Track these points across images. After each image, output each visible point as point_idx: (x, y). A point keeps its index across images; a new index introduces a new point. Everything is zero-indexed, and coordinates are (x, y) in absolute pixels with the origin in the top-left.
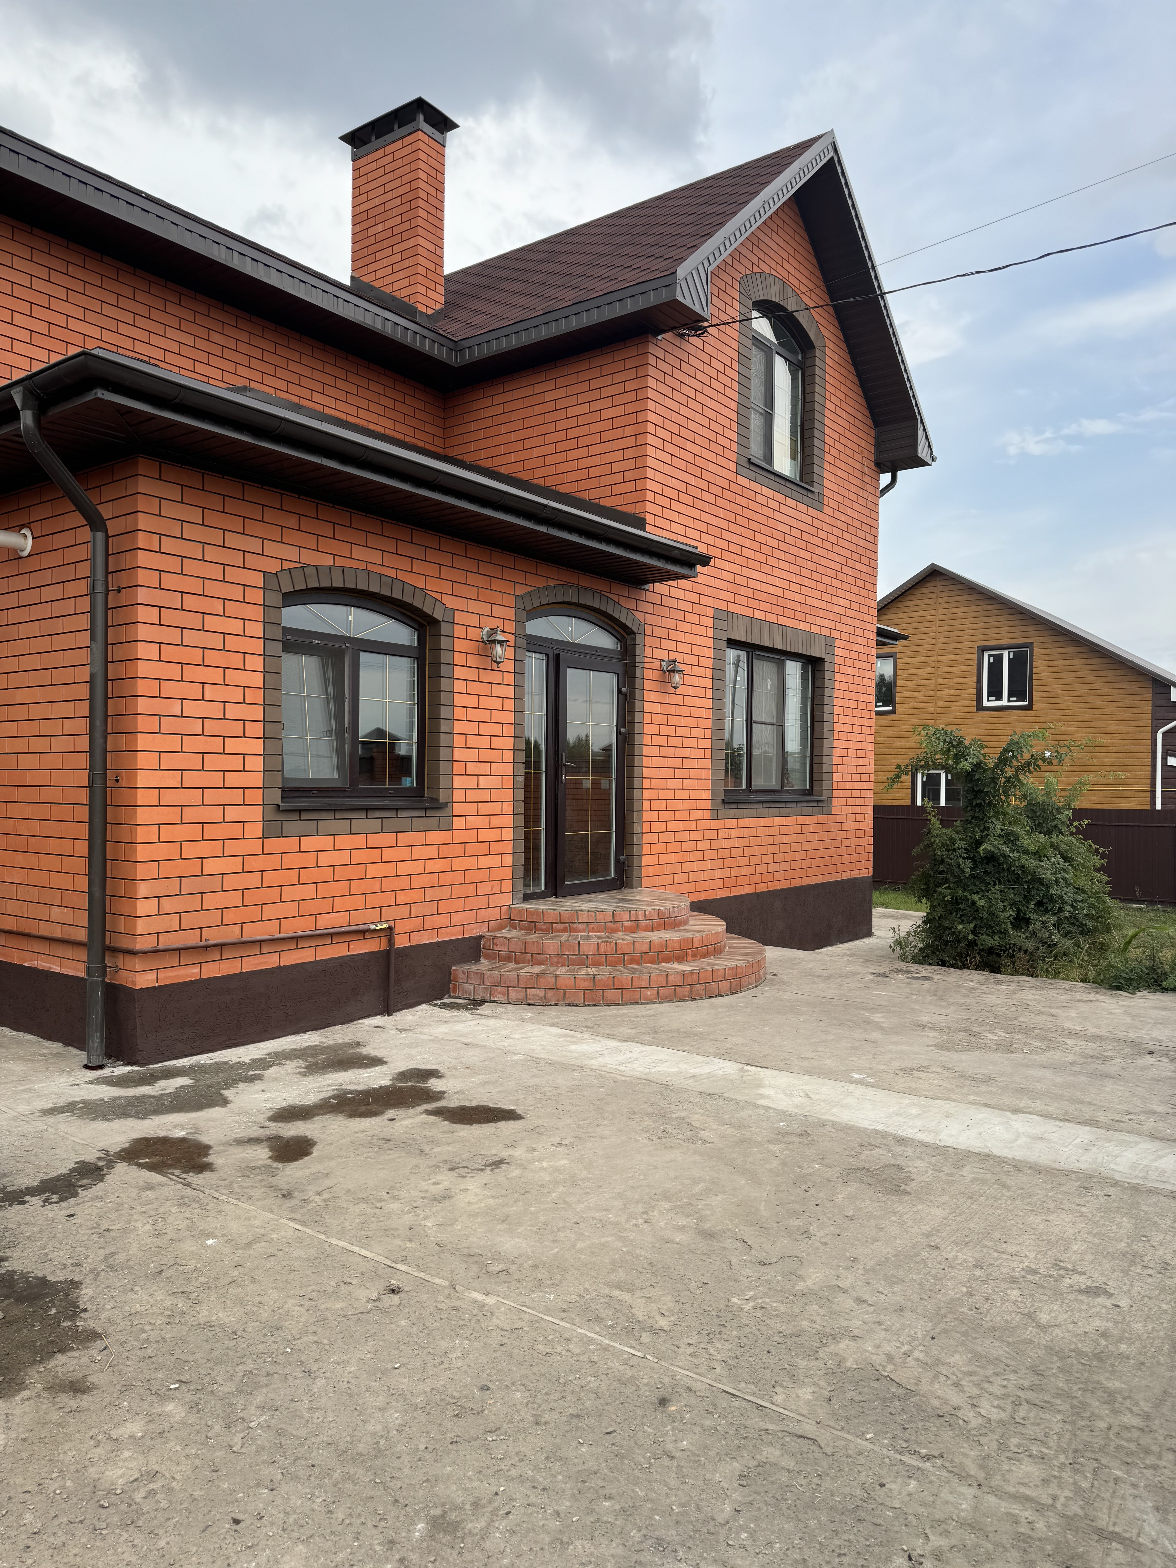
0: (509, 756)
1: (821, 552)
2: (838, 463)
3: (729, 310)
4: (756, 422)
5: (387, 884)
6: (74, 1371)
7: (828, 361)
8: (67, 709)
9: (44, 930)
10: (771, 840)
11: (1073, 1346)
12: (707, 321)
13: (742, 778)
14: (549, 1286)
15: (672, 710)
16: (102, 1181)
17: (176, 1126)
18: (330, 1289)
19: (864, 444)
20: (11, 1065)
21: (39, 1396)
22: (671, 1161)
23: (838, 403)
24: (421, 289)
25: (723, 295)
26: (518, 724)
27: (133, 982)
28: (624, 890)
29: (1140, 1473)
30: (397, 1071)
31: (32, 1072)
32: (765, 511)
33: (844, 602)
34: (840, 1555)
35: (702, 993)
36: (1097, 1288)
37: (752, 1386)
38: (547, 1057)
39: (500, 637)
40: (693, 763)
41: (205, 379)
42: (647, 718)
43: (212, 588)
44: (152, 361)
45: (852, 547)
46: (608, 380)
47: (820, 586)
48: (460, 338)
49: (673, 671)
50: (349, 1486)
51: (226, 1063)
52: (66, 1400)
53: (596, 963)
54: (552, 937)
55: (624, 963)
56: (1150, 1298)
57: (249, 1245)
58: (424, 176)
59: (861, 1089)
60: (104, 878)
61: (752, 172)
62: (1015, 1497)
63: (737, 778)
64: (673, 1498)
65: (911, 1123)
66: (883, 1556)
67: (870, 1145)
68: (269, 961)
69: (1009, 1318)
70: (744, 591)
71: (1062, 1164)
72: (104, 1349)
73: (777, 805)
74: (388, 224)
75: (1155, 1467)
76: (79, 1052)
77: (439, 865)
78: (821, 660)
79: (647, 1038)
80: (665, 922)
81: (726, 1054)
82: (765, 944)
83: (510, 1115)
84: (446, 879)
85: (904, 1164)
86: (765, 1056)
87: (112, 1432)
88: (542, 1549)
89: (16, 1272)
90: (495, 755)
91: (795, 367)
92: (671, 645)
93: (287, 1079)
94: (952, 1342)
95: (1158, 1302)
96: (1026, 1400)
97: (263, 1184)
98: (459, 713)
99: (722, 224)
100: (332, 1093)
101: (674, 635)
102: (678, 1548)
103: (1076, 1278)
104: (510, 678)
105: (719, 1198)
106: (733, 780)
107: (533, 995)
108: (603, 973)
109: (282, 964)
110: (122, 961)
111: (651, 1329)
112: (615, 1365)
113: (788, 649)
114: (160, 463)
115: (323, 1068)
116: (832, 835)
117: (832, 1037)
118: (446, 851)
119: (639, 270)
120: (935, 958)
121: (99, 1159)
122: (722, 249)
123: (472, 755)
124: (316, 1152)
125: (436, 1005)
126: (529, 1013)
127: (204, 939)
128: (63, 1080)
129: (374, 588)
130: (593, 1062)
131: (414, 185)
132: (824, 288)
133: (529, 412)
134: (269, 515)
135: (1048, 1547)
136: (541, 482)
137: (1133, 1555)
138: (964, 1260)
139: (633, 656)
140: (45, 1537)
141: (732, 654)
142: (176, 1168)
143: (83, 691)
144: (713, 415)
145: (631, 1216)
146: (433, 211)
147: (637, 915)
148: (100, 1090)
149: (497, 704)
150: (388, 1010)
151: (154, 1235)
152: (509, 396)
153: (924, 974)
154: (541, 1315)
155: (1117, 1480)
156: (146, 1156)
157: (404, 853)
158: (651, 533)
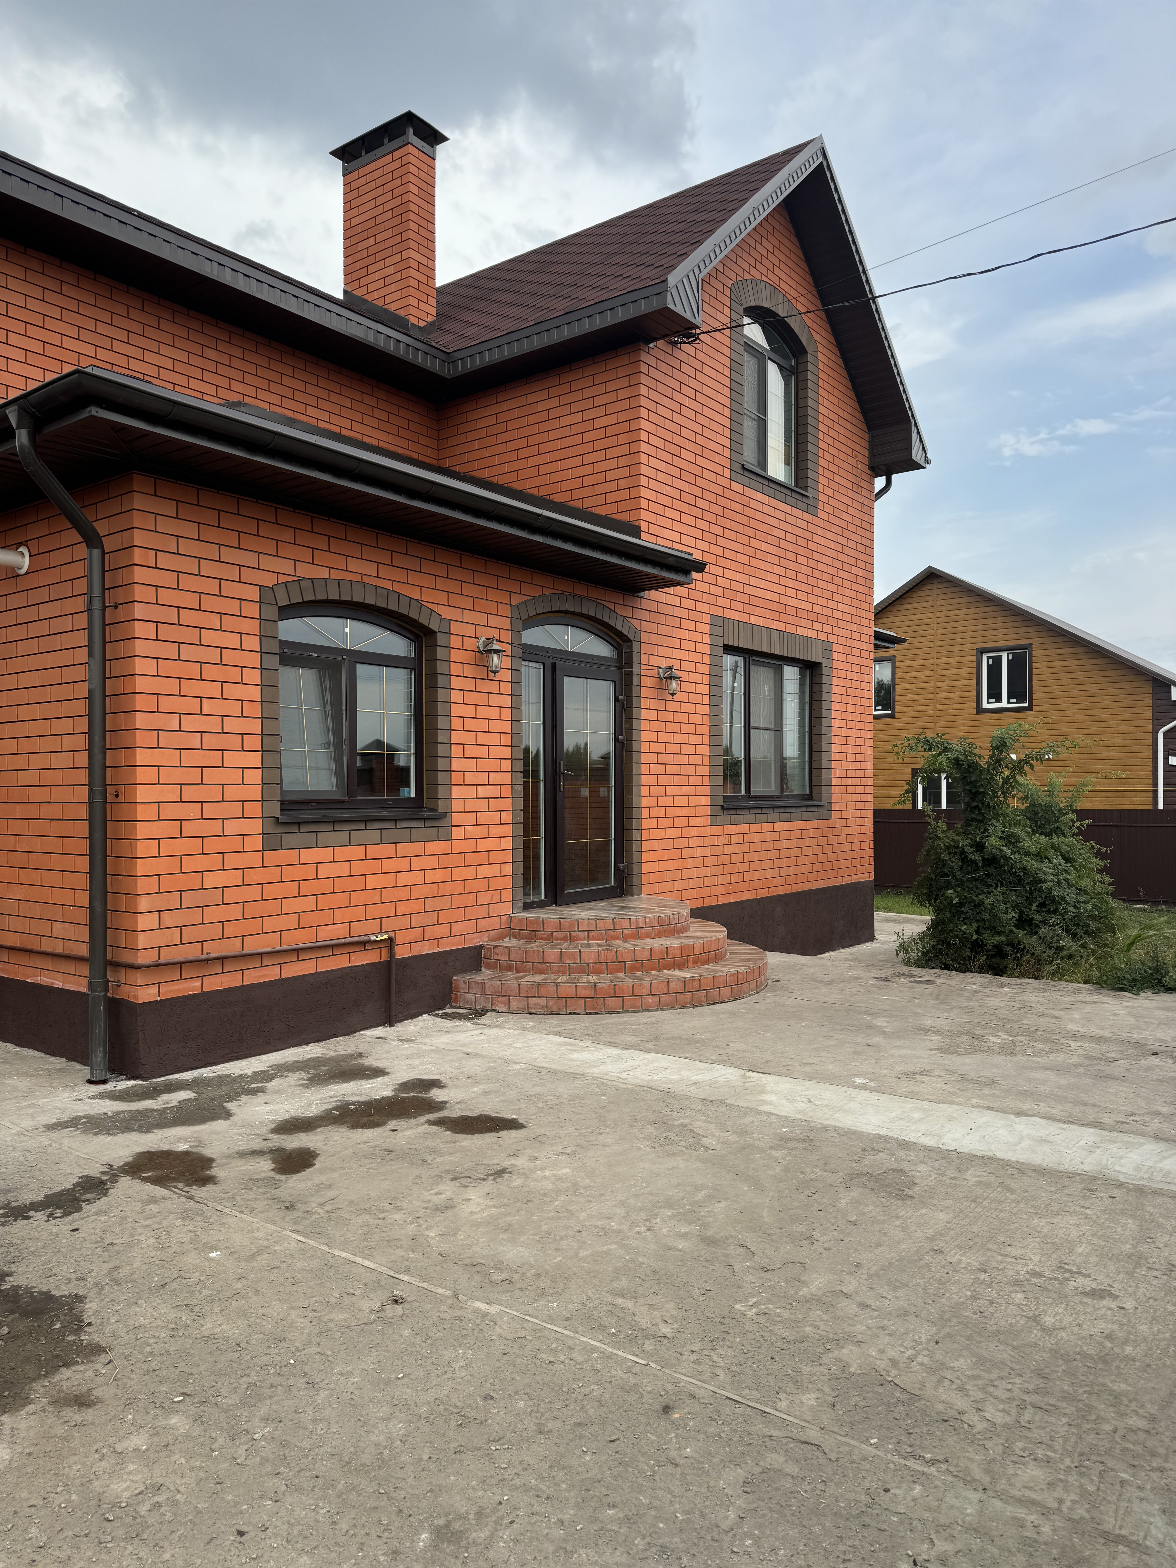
0: (507, 765)
1: (816, 556)
2: (833, 468)
3: (721, 317)
4: (749, 428)
5: (387, 895)
6: (79, 1385)
7: (821, 365)
8: (66, 725)
9: (46, 945)
10: (771, 846)
11: (1078, 1349)
12: (699, 328)
13: (741, 785)
14: (552, 1295)
15: (670, 717)
16: (105, 1195)
17: (179, 1140)
18: (333, 1300)
19: (859, 448)
20: (15, 1081)
21: (44, 1411)
22: (673, 1168)
23: (831, 407)
24: (414, 302)
25: (714, 302)
26: (515, 734)
27: (135, 997)
28: (624, 898)
29: (1147, 1475)
30: (399, 1082)
31: (35, 1087)
32: (760, 516)
33: (841, 607)
34: (844, 1561)
35: (704, 999)
36: (1102, 1290)
37: (755, 1393)
38: (549, 1066)
39: (496, 647)
40: (691, 770)
41: (199, 395)
42: (645, 725)
43: (208, 603)
44: (147, 378)
45: (848, 551)
46: (601, 389)
47: (816, 591)
48: (452, 350)
49: (671, 678)
50: (353, 1496)
51: (229, 1076)
52: (71, 1414)
53: (597, 971)
54: (552, 946)
55: (625, 971)
56: (1156, 1300)
57: (252, 1257)
58: (414, 189)
59: (864, 1094)
60: (105, 893)
61: (742, 179)
62: (1021, 1501)
63: (737, 784)
64: (677, 1506)
65: (914, 1128)
66: (888, 1562)
67: (873, 1149)
68: (270, 973)
69: (1014, 1322)
70: (740, 597)
71: (1066, 1167)
72: (109, 1363)
73: (776, 810)
74: (379, 238)
75: (1162, 1470)
76: (82, 1067)
77: (438, 875)
78: (818, 665)
79: (649, 1045)
80: (666, 929)
81: (727, 1061)
82: (765, 951)
83: (512, 1125)
84: (446, 889)
85: (907, 1168)
86: (767, 1062)
87: (116, 1446)
88: (546, 1558)
89: (21, 1287)
90: (493, 765)
91: (787, 373)
92: (668, 652)
93: (290, 1091)
94: (956, 1346)
95: (1163, 1304)
96: (1031, 1403)
97: (266, 1196)
98: (456, 723)
99: (712, 232)
100: (334, 1104)
101: (670, 642)
102: (682, 1555)
103: (1081, 1280)
104: (506, 688)
105: (721, 1205)
106: (732, 786)
107: (535, 1004)
108: (604, 981)
109: (283, 977)
110: (123, 975)
111: (654, 1336)
112: (620, 1373)
113: (785, 654)
114: (155, 479)
115: (325, 1080)
116: (833, 840)
117: (834, 1042)
118: (445, 861)
119: (630, 279)
120: (938, 963)
121: (103, 1173)
122: (713, 257)
123: (470, 765)
124: (319, 1163)
125: (437, 1016)
126: (530, 1022)
127: (205, 953)
128: (66, 1095)
129: (370, 601)
130: (595, 1070)
131: (405, 198)
132: (815, 293)
133: (523, 422)
134: (264, 529)
135: (1055, 1551)
136: (535, 492)
137: (1140, 1558)
138: (968, 1264)
139: (630, 664)
140: (50, 1551)
141: (729, 660)
142: (180, 1182)
143: (82, 707)
144: (706, 422)
145: (634, 1224)
146: (423, 223)
147: (637, 922)
148: (103, 1104)
149: (494, 713)
150: (390, 1021)
151: (158, 1249)
152: (502, 407)
153: (927, 978)
154: (545, 1324)
155: (1123, 1482)
156: (149, 1170)
157: (404, 864)
158: (646, 540)
